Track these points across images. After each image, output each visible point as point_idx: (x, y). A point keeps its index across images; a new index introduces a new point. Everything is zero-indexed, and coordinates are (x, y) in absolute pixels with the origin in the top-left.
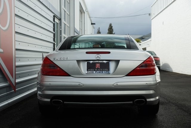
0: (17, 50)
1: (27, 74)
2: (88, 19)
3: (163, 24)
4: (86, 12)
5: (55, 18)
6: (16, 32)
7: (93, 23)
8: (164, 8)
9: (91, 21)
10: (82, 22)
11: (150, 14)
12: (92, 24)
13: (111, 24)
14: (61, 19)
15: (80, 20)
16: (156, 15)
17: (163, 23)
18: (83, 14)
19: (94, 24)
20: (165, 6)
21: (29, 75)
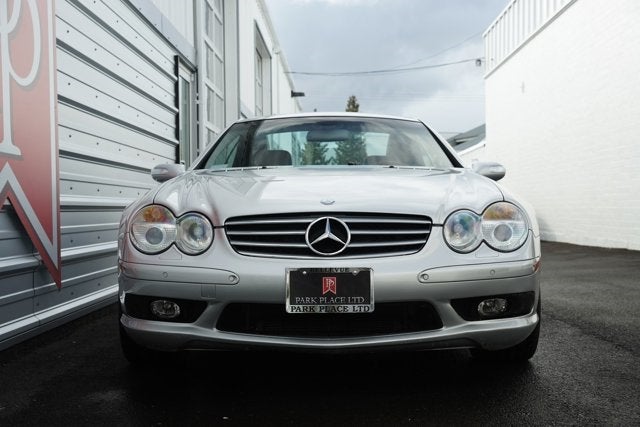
0: (63, 153)
1: (96, 234)
2: (283, 77)
3: (523, 91)
4: (274, 56)
5: (180, 65)
6: (60, 98)
7: (296, 91)
8: (527, 38)
9: (291, 84)
10: (261, 86)
11: (479, 60)
12: (294, 94)
13: (354, 97)
14: (197, 70)
15: (256, 80)
16: (499, 63)
17: (523, 87)
18: (266, 62)
19: (301, 94)
20: (529, 31)
21: (99, 240)
